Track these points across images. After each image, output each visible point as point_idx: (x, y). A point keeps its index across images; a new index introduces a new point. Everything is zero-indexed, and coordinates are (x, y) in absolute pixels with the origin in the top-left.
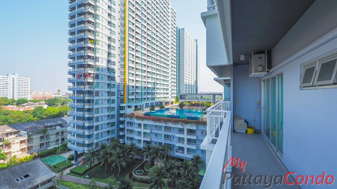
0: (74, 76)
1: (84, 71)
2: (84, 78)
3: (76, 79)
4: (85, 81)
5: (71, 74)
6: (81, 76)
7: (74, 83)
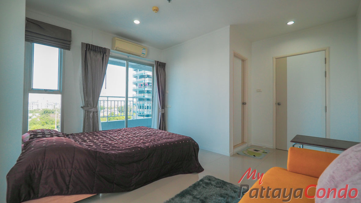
0: (137, 86)
1: (144, 81)
2: (144, 87)
3: (138, 88)
4: (145, 90)
5: (134, 84)
6: (142, 85)
7: (136, 91)
